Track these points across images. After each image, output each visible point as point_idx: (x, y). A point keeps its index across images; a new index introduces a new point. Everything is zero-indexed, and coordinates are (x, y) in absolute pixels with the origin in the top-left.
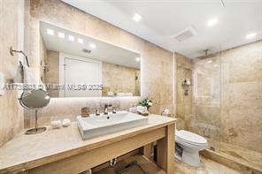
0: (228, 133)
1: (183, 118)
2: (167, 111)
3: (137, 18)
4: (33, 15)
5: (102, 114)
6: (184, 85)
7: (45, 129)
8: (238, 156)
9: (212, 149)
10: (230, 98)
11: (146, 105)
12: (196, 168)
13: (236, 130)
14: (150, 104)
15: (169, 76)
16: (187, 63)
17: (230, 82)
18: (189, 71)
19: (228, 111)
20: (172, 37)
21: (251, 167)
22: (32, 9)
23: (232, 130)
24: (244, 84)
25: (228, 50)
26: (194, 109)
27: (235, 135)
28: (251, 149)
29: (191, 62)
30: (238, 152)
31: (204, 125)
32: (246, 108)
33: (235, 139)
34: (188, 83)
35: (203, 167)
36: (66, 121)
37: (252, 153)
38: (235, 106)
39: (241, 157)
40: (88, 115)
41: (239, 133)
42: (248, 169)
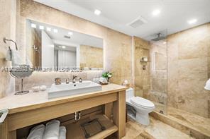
0: (177, 100)
1: (142, 88)
2: (126, 82)
3: (97, 12)
4: (22, 15)
5: (71, 83)
6: (142, 61)
7: (28, 92)
8: (183, 119)
9: (161, 112)
10: (179, 72)
11: (106, 76)
12: (146, 126)
13: (184, 98)
14: (110, 76)
15: (128, 55)
16: (145, 45)
17: (179, 59)
18: (147, 51)
19: (177, 82)
20: (128, 25)
21: (190, 127)
22: (22, 11)
23: (180, 98)
24: (190, 60)
25: (177, 33)
26: (151, 81)
27: (183, 102)
28: (196, 114)
29: (149, 43)
30: (183, 116)
31: (159, 94)
32: (192, 80)
33: (183, 105)
34: (146, 60)
35: (152, 126)
36: (43, 87)
37: (196, 117)
38: (183, 78)
39: (185, 120)
40: (60, 83)
41: (186, 101)
42: (187, 128)
